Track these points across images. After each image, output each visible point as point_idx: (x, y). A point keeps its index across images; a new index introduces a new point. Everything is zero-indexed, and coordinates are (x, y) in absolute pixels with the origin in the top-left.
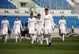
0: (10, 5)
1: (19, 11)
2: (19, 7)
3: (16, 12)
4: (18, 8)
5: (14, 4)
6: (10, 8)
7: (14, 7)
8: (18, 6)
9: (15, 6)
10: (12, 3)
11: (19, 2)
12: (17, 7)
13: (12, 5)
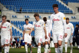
0: (66, 11)
1: (76, 17)
2: (76, 12)
3: (72, 17)
4: (75, 14)
5: (70, 9)
7: (70, 13)
9: (71, 11)
10: (68, 8)
11: (76, 7)
12: (74, 12)
13: (68, 11)
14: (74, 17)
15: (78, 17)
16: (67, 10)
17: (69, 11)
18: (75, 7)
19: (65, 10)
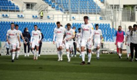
1: (24, 16)
3: (19, 16)
4: (22, 11)
5: (16, 4)
6: (10, 11)
7: (15, 10)
8: (23, 8)
9: (18, 8)
10: (13, 4)
12: (20, 9)
14: (22, 16)
15: (26, 16)
16: (11, 6)
17: (14, 8)
18: (22, 2)
19: (9, 5)
